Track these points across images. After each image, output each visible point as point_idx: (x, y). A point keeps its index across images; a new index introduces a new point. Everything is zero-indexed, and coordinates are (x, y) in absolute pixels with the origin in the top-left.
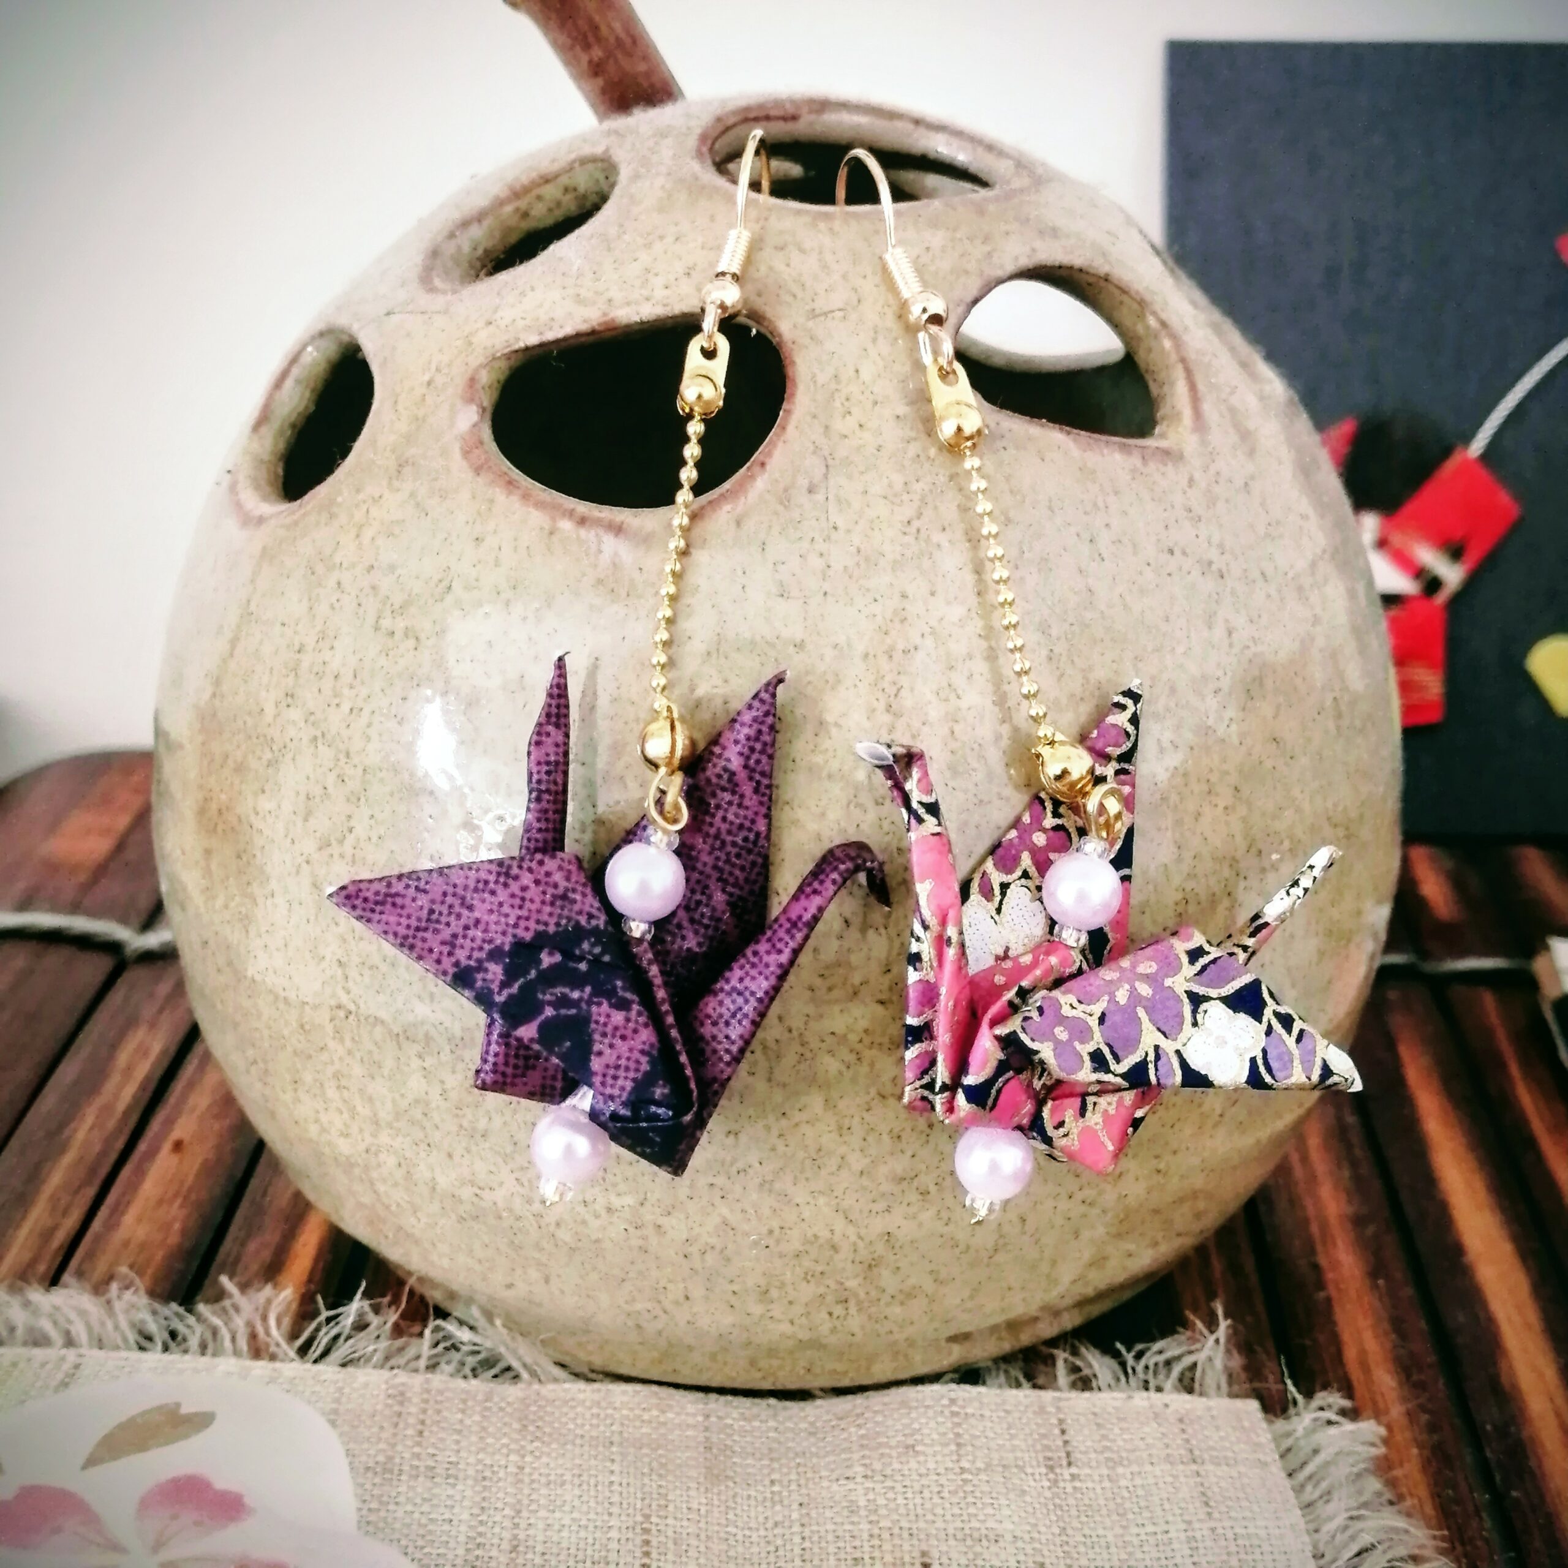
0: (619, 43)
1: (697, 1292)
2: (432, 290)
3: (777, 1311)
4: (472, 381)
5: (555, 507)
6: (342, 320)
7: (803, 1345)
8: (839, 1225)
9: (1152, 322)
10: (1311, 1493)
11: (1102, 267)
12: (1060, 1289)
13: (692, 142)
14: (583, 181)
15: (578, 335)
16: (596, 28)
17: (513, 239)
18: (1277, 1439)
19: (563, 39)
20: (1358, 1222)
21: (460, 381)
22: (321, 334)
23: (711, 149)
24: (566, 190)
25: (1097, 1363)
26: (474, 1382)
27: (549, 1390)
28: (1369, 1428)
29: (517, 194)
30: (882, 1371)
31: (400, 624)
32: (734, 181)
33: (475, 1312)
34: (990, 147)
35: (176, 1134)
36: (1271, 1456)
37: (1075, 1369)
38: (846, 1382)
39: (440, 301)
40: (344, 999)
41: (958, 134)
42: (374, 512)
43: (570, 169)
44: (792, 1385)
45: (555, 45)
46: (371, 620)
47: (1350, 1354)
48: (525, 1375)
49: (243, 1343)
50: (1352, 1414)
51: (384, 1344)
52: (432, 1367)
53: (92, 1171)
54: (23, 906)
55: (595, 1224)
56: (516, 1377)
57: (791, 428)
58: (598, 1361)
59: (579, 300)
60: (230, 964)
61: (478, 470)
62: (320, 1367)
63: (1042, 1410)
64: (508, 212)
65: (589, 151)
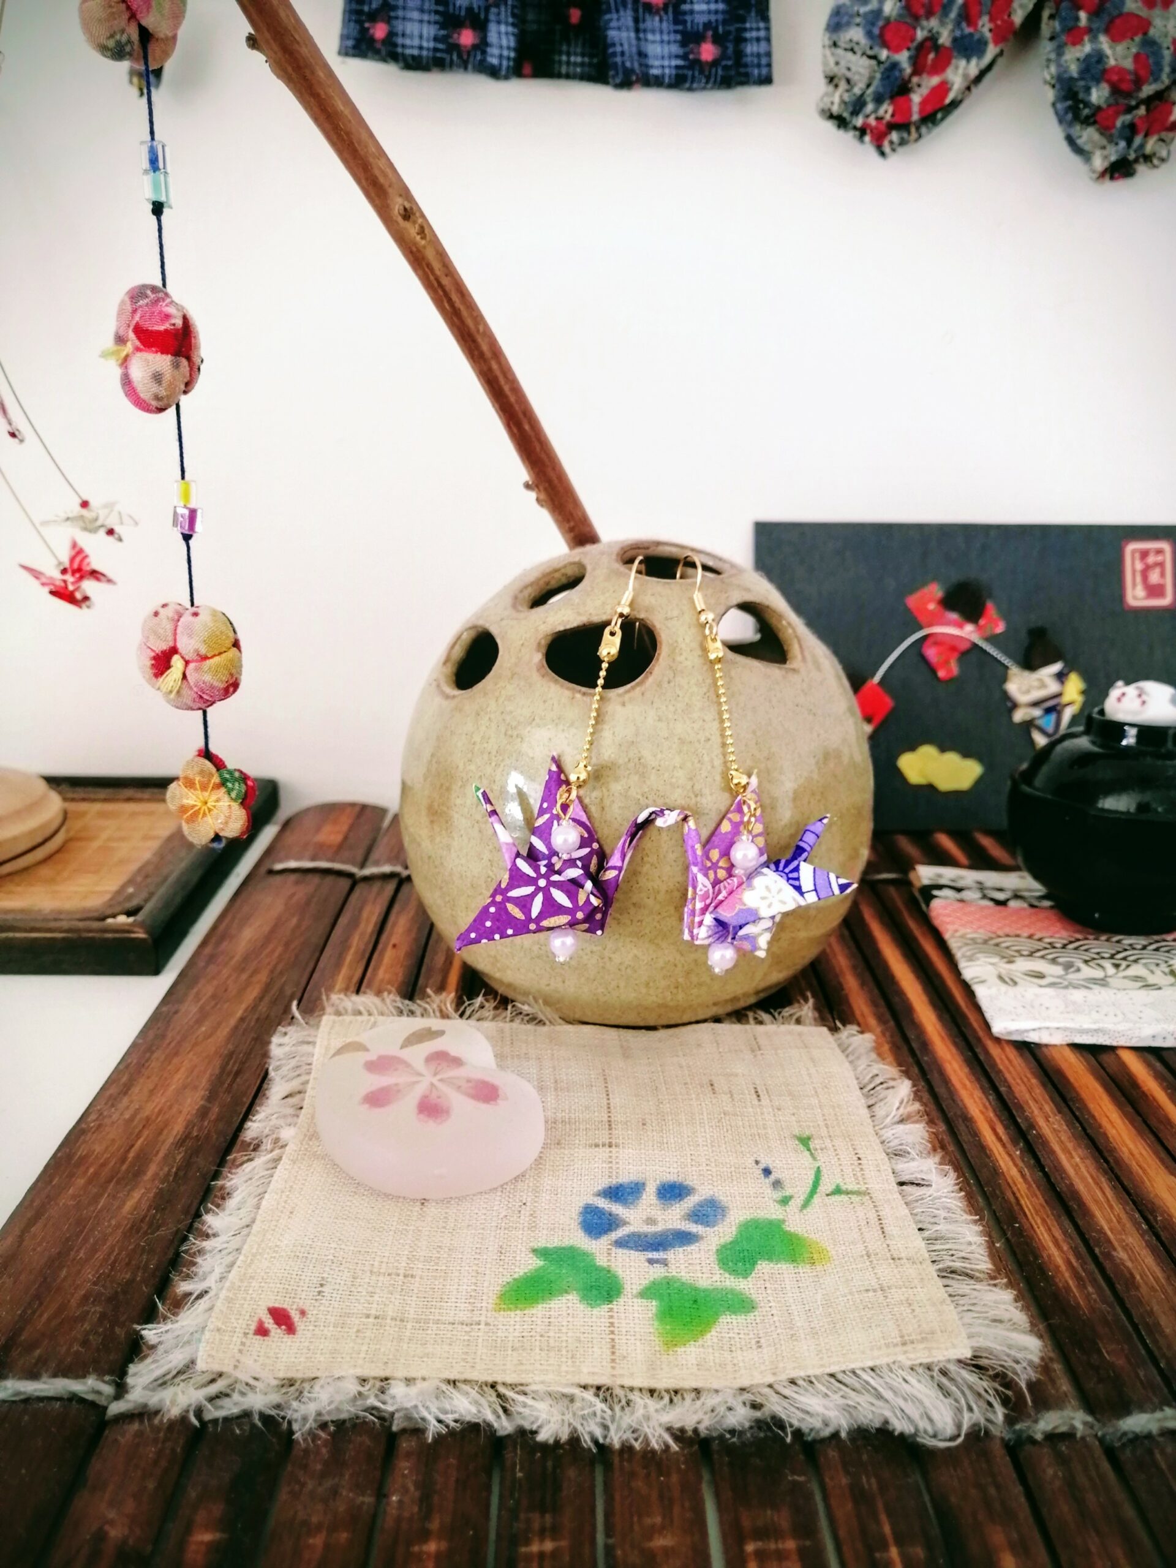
0: (579, 521)
1: (622, 985)
2: (518, 611)
3: (652, 992)
4: (539, 644)
5: (574, 689)
6: (479, 623)
7: (660, 1006)
8: (678, 957)
9: (784, 622)
10: (851, 1058)
11: (767, 603)
12: (754, 985)
13: (614, 557)
14: (571, 572)
15: (578, 627)
16: (571, 514)
17: (544, 591)
18: (835, 1041)
19: (560, 518)
20: (854, 968)
21: (534, 643)
22: (474, 627)
23: (620, 560)
24: (563, 575)
25: (765, 1017)
27: (558, 1028)
28: (869, 1037)
29: (545, 575)
30: (685, 1019)
31: (515, 733)
32: (631, 571)
33: (531, 998)
35: (393, 941)
36: (834, 1045)
37: (755, 1019)
38: (672, 1022)
39: (522, 615)
40: (491, 874)
41: (708, 554)
42: (503, 692)
43: (564, 567)
44: (652, 1023)
46: (503, 730)
47: (857, 1013)
48: (547, 1023)
49: (438, 1014)
50: (862, 1032)
51: (492, 1013)
52: (512, 1021)
53: (363, 955)
54: (313, 859)
55: (585, 957)
56: (544, 1024)
57: (661, 660)
58: (578, 1016)
59: (579, 614)
60: (442, 864)
61: (543, 676)
62: (469, 1021)
63: (746, 1031)
64: (542, 582)
65: (572, 560)
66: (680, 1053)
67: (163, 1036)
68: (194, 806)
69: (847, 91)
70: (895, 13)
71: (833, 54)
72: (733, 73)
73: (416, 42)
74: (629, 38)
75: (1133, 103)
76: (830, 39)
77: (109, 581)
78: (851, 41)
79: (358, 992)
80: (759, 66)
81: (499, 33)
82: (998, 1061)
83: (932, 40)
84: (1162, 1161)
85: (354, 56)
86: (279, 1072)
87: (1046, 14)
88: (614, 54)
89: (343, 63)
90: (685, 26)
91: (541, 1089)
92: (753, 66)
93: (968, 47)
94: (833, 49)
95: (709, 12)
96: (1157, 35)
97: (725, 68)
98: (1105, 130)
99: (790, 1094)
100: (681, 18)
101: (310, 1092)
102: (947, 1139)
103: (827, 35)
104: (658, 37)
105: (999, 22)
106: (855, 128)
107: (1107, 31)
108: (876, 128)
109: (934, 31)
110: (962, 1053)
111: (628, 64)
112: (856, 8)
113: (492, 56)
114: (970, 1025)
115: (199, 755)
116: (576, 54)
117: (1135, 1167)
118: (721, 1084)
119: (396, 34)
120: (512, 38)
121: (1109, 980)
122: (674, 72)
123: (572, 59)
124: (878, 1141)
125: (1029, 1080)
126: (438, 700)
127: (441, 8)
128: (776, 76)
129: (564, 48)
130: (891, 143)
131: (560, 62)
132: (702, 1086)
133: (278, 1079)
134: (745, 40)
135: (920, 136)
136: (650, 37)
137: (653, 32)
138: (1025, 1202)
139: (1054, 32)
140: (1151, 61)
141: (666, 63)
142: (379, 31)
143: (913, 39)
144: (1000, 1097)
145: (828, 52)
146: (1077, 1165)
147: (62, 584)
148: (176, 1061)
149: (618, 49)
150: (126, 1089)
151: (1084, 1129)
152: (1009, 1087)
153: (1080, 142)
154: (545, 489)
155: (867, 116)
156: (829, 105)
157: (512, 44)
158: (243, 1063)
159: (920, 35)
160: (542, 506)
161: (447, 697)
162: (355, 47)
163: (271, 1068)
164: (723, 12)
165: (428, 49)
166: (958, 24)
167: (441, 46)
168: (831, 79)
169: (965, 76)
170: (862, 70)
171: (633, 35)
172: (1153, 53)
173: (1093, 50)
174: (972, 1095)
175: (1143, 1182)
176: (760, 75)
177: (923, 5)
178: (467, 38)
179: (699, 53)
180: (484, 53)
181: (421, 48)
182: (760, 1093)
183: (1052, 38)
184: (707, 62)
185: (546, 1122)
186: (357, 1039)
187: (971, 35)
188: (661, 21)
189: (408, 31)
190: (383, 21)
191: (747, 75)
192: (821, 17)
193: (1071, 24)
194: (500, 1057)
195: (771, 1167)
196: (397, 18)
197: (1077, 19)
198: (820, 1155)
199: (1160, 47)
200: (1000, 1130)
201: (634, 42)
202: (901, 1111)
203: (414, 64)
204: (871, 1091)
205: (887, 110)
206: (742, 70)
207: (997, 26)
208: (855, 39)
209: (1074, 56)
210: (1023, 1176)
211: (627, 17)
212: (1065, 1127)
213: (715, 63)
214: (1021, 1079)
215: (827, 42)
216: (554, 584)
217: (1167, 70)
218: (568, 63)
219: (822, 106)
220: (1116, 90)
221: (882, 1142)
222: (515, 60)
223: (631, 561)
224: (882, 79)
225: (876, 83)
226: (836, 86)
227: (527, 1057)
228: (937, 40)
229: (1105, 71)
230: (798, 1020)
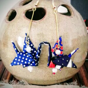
2: (20, 6)
11: (67, 5)
21: (23, 12)
22: (12, 10)
26: (22, 85)
27: (28, 86)
31: (19, 29)
33: (23, 80)
42: (17, 21)
51: (15, 83)
56: (25, 85)
61: (25, 18)
62: (11, 85)
63: (63, 86)
230: (74, 85)
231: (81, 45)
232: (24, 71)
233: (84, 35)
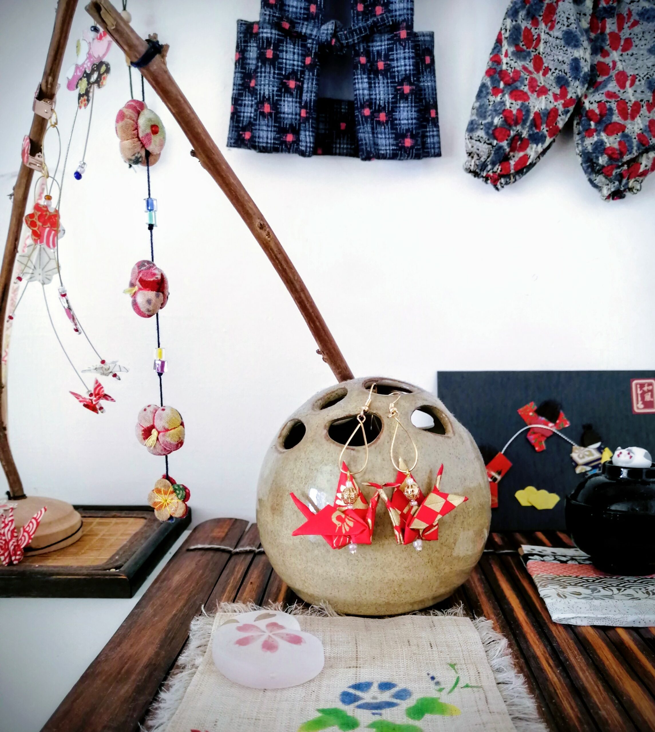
0: (344, 369)
2: (315, 411)
4: (325, 425)
5: (342, 446)
6: (296, 417)
8: (395, 577)
10: (480, 630)
11: (435, 406)
12: (432, 594)
13: (361, 385)
14: (340, 392)
15: (344, 417)
16: (340, 365)
17: (327, 403)
18: (473, 623)
19: (334, 367)
21: (323, 425)
22: (293, 420)
23: (365, 387)
24: (337, 394)
25: (439, 613)
26: (320, 617)
27: (335, 618)
28: (490, 622)
29: (327, 395)
30: (398, 612)
32: (369, 391)
33: (322, 601)
34: (413, 386)
35: (251, 581)
36: (473, 625)
37: (434, 614)
38: (391, 614)
39: (317, 413)
41: (407, 384)
42: (308, 449)
43: (337, 390)
44: (381, 614)
45: (332, 369)
47: (485, 612)
48: (329, 615)
50: (487, 620)
51: (301, 611)
52: (311, 614)
53: (236, 587)
54: (210, 544)
57: (384, 432)
58: (344, 611)
59: (344, 411)
61: (327, 441)
62: (290, 615)
63: (429, 619)
64: (326, 397)
65: (341, 387)
66: (395, 628)
67: (135, 622)
68: (160, 502)
69: (478, 159)
70: (499, 123)
71: (470, 142)
72: (421, 152)
73: (265, 140)
74: (369, 138)
75: (620, 164)
76: (468, 135)
77: (112, 400)
78: (478, 136)
79: (234, 602)
80: (434, 148)
81: (306, 135)
82: (554, 633)
83: (518, 135)
84: (630, 675)
85: (234, 147)
86: (195, 637)
87: (575, 122)
88: (362, 144)
89: (229, 150)
90: (397, 130)
91: (323, 643)
92: (431, 148)
93: (537, 139)
94: (470, 140)
95: (408, 124)
96: (629, 133)
97: (417, 150)
98: (606, 177)
99: (448, 646)
100: (395, 127)
101: (209, 645)
102: (524, 665)
103: (467, 134)
104: (384, 136)
105: (551, 127)
106: (483, 177)
107: (605, 131)
108: (493, 177)
109: (519, 131)
110: (536, 630)
111: (369, 149)
112: (480, 122)
113: (302, 146)
114: (542, 617)
115: (163, 478)
116: (344, 144)
117: (616, 677)
118: (413, 641)
119: (256, 137)
120: (311, 138)
121: (614, 596)
122: (391, 152)
123: (342, 146)
124: (489, 666)
125: (568, 641)
126: (276, 454)
127: (277, 125)
128: (443, 153)
129: (338, 141)
130: (501, 183)
131: (336, 148)
132: (403, 642)
133: (194, 640)
134: (427, 136)
135: (516, 180)
136: (380, 136)
137: (381, 134)
138: (559, 692)
139: (579, 131)
140: (627, 144)
141: (388, 148)
142: (247, 135)
143: (509, 135)
144: (553, 648)
145: (468, 141)
146: (587, 676)
147: (90, 401)
148: (143, 632)
149: (364, 142)
150: (119, 644)
151: (593, 662)
152: (558, 644)
153: (595, 182)
154: (327, 354)
155: (488, 171)
156: (469, 166)
157: (312, 141)
158: (176, 634)
159: (512, 133)
160: (325, 362)
161: (281, 453)
162: (234, 143)
163: (190, 635)
164: (415, 124)
165: (271, 143)
166: (531, 128)
167: (277, 142)
168: (470, 154)
169: (536, 152)
170: (484, 150)
171: (371, 135)
172: (628, 141)
173: (598, 139)
174: (539, 647)
175: (619, 684)
176: (434, 152)
177: (513, 120)
178: (290, 138)
179: (404, 143)
180: (298, 145)
181: (267, 143)
182: (432, 645)
183: (578, 134)
184: (408, 147)
185: (325, 658)
186: (233, 618)
187: (537, 133)
188: (385, 129)
189: (261, 135)
190: (249, 131)
191: (428, 152)
192: (465, 125)
193: (587, 127)
194: (304, 630)
195: (435, 676)
196: (256, 129)
197: (590, 125)
198: (459, 671)
199: (631, 138)
200: (551, 662)
201: (371, 138)
202: (501, 653)
203: (264, 150)
204: (488, 644)
205: (498, 168)
206: (426, 150)
207: (550, 129)
208: (480, 136)
209: (589, 142)
210: (560, 681)
211: (368, 128)
212: (584, 661)
213: (412, 147)
214: (565, 641)
215: (467, 137)
216: (332, 399)
217: (635, 148)
218: (340, 148)
219: (465, 167)
220: (611, 158)
221: (491, 666)
222: (313, 147)
223: (369, 388)
224: (495, 154)
225: (492, 155)
226: (472, 157)
227: (318, 631)
228: (522, 135)
229: (605, 149)
230: (455, 615)
231: (474, 509)
232: (326, 579)
233: (480, 484)
